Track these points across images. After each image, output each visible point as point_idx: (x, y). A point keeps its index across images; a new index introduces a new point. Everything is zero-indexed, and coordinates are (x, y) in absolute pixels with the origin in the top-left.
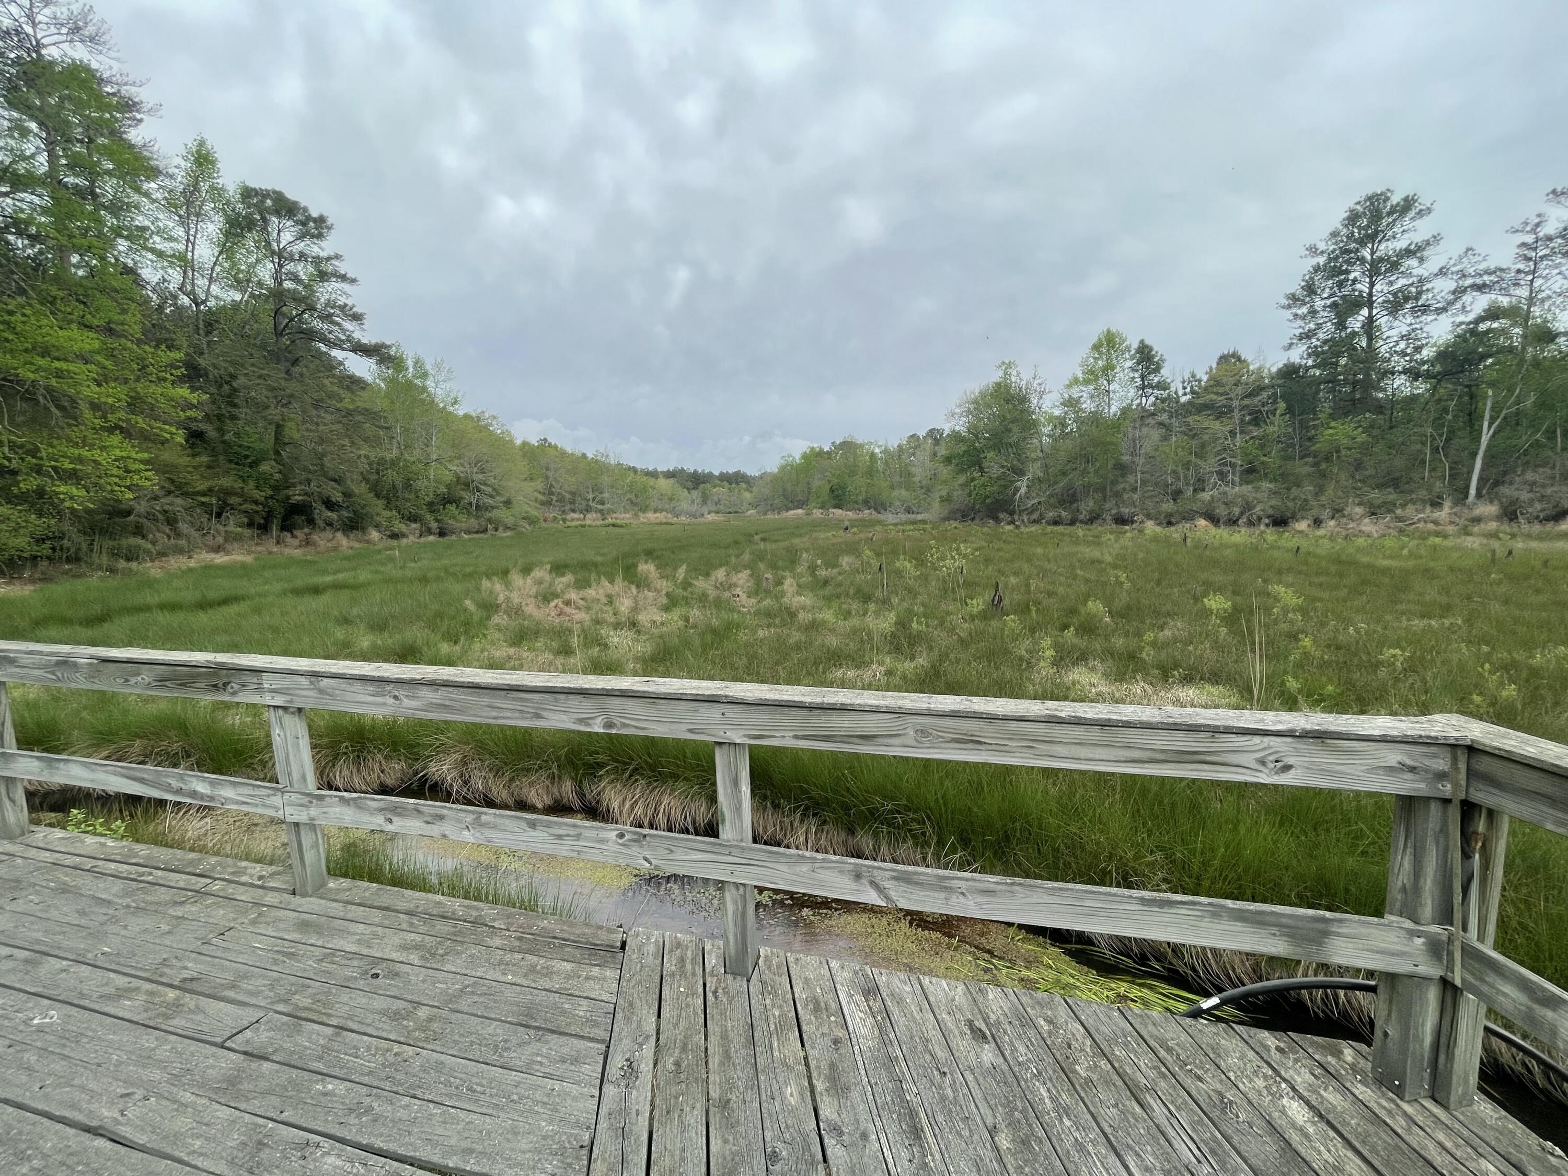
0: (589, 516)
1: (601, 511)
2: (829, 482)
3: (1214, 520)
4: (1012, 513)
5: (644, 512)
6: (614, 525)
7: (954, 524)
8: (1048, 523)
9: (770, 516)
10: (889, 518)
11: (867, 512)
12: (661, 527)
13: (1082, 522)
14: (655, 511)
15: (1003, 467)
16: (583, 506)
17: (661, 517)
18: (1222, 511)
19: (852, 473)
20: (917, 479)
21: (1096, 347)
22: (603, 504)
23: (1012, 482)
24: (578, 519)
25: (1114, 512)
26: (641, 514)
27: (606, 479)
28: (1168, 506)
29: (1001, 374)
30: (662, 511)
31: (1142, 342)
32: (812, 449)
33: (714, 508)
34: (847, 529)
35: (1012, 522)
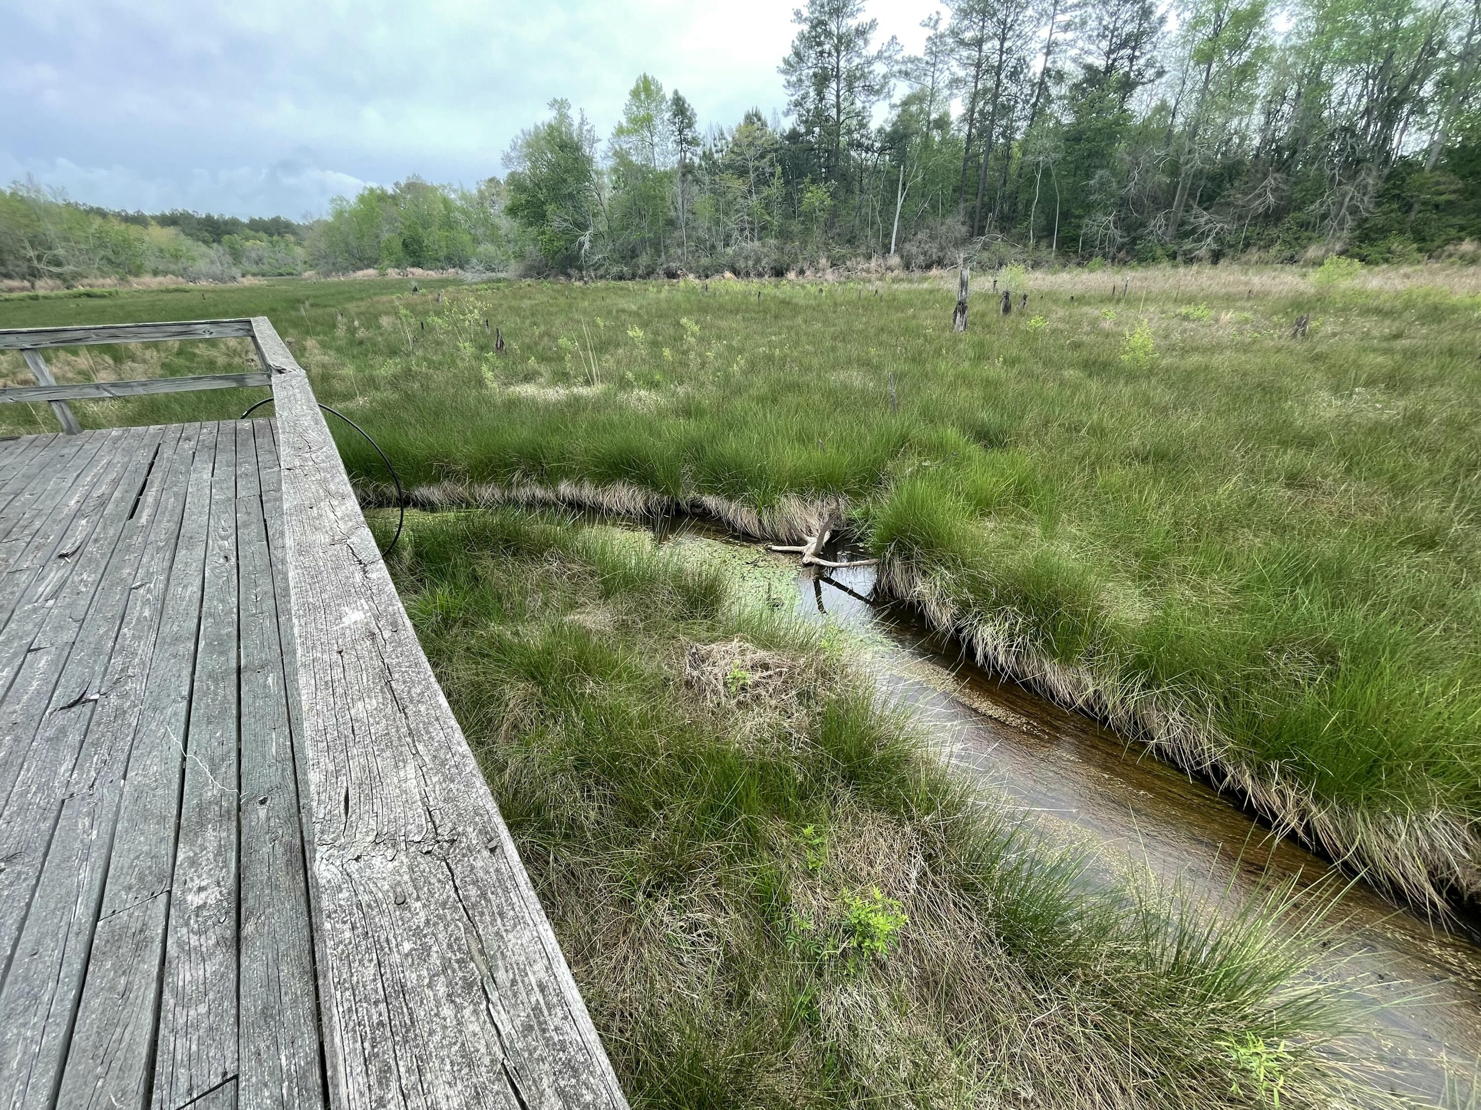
2: (400, 234)
4: (580, 269)
5: (137, 275)
8: (614, 279)
9: (334, 279)
10: (468, 276)
11: (451, 270)
13: (641, 277)
14: (155, 273)
15: (565, 220)
17: (168, 281)
18: (741, 264)
19: (426, 225)
20: (502, 232)
21: (635, 94)
23: (577, 237)
25: (665, 266)
26: (131, 278)
28: (705, 261)
29: (554, 113)
31: (676, 92)
32: (372, 190)
33: (254, 269)
35: (581, 278)
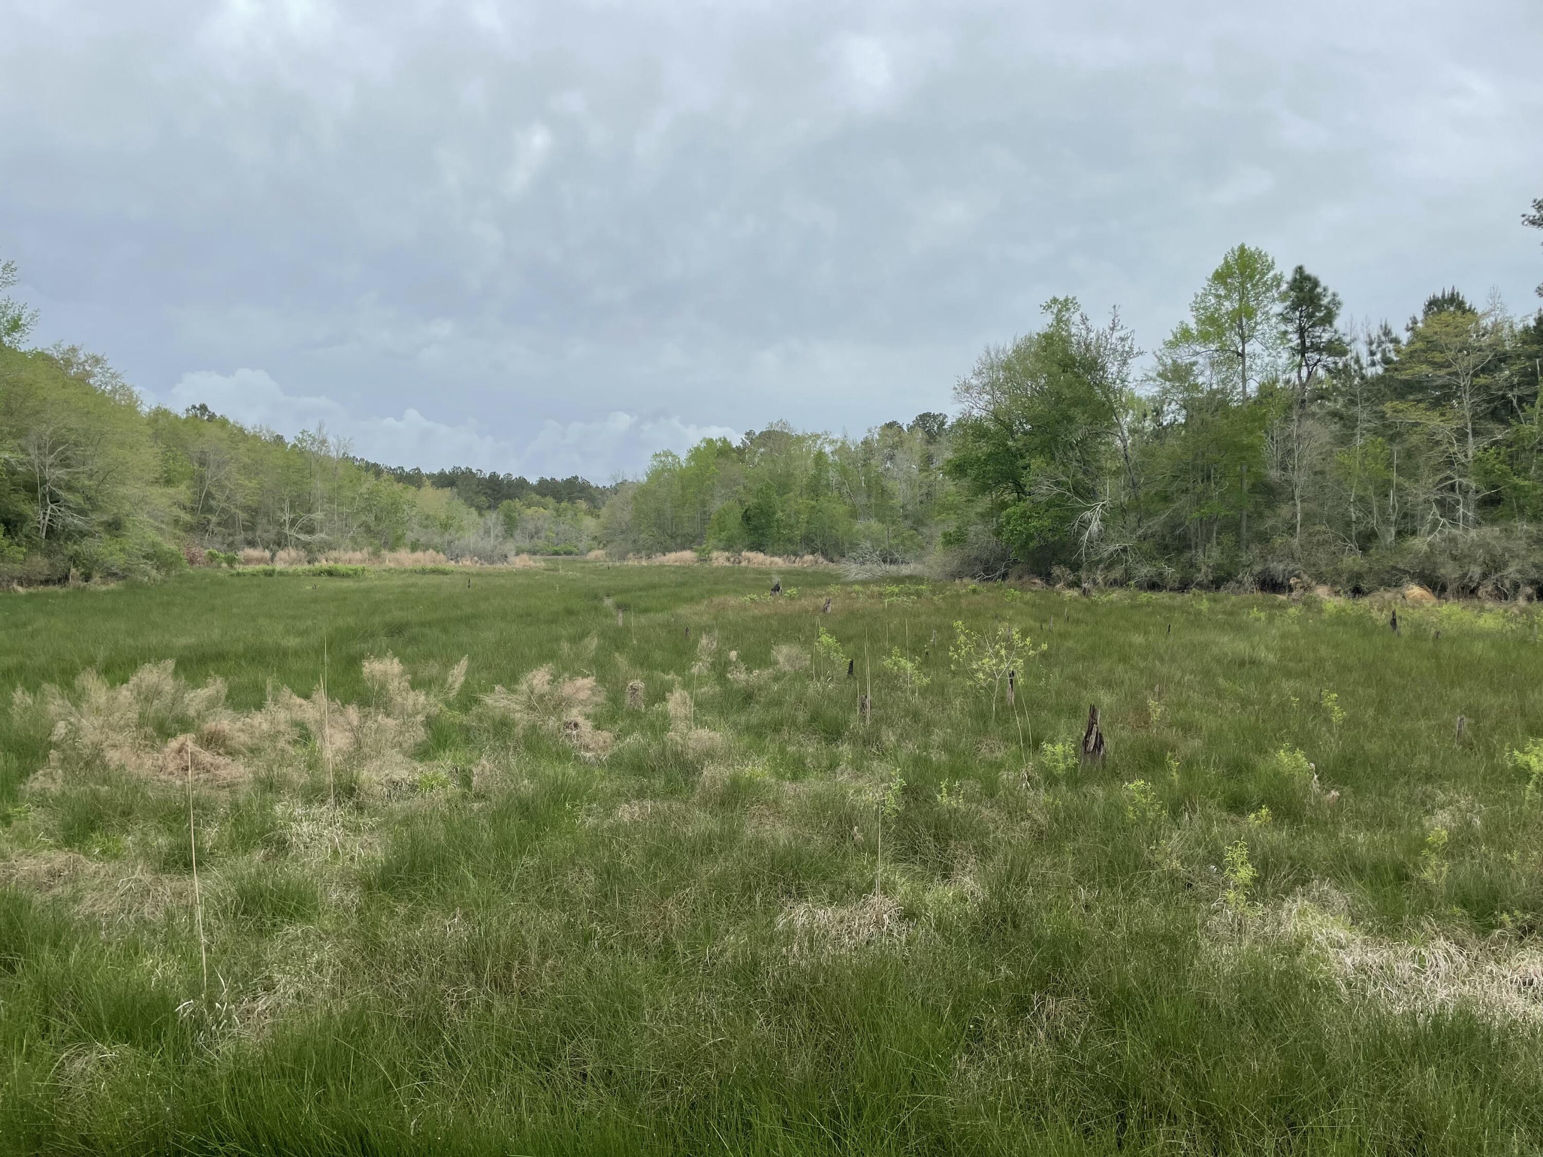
0: (281, 554)
1: (306, 546)
2: (741, 502)
3: (1437, 587)
4: (1075, 567)
5: (392, 549)
6: (330, 573)
7: (973, 584)
8: (1140, 586)
9: (632, 562)
10: (852, 570)
11: (809, 558)
12: (423, 580)
13: (1200, 585)
14: (414, 548)
15: (1058, 484)
16: (272, 535)
17: (425, 559)
18: (1449, 571)
19: (784, 487)
20: (897, 502)
21: (1220, 277)
22: (311, 531)
23: (1075, 511)
24: (260, 560)
25: (1258, 568)
26: (385, 552)
27: (319, 486)
28: (1352, 561)
29: (1050, 318)
30: (426, 548)
31: (1300, 269)
32: (710, 442)
33: (527, 544)
34: (777, 589)
35: (1076, 584)
